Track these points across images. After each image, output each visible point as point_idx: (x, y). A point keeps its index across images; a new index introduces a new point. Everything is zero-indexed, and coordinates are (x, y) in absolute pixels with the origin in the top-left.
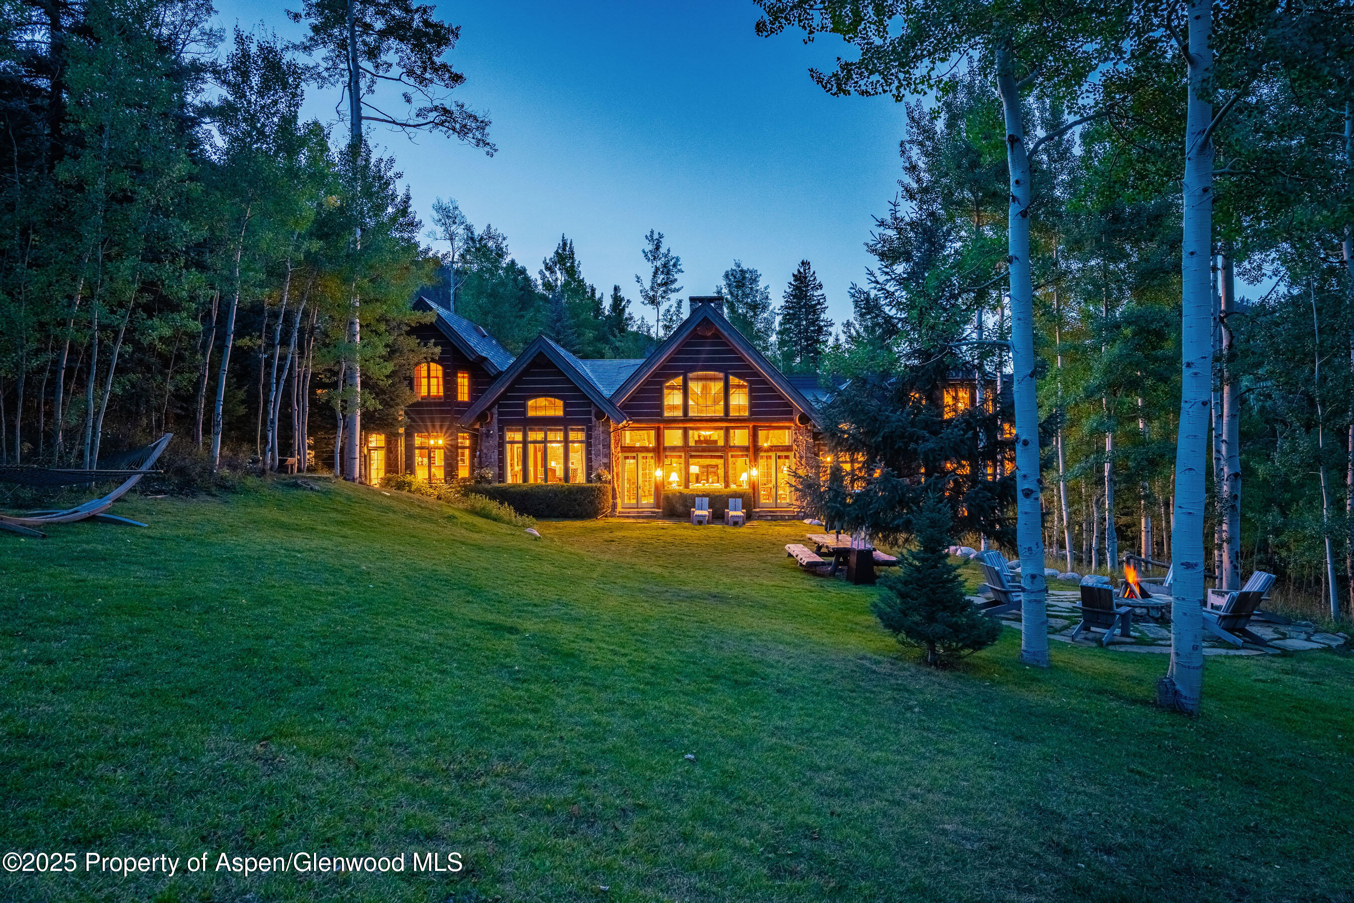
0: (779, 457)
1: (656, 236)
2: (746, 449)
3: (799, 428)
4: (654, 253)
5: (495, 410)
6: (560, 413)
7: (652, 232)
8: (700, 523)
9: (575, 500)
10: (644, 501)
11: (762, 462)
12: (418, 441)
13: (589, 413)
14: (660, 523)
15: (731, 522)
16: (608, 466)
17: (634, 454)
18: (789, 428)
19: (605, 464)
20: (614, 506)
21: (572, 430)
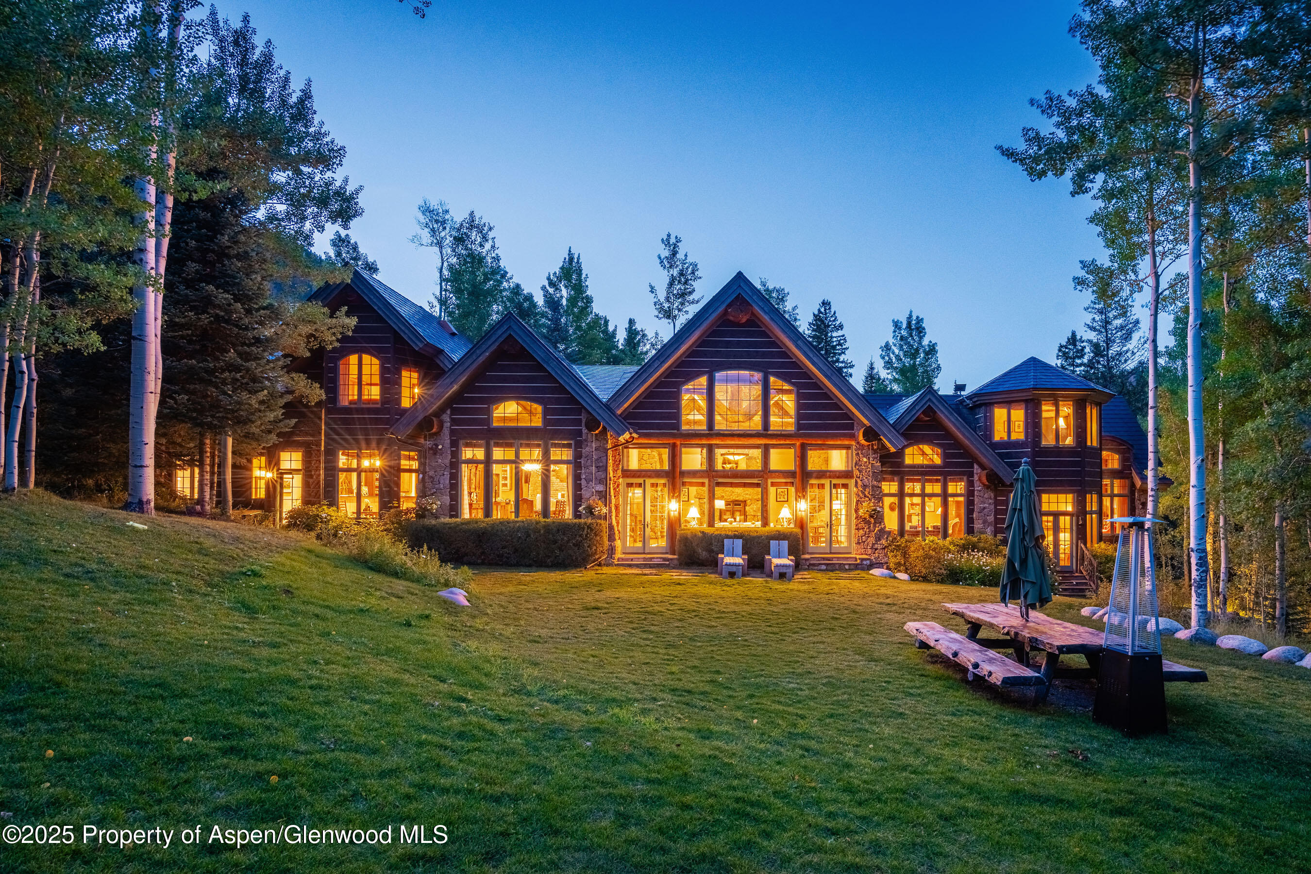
0: (836, 486)
1: (673, 240)
2: (791, 474)
3: (861, 447)
4: (670, 260)
5: (446, 417)
6: (537, 422)
7: (669, 235)
8: (732, 575)
9: (555, 542)
10: (653, 544)
11: (811, 492)
12: (342, 461)
13: (578, 422)
14: (675, 575)
15: (776, 574)
16: (604, 496)
17: (641, 481)
18: (848, 448)
19: (599, 492)
20: (612, 550)
21: (556, 446)
